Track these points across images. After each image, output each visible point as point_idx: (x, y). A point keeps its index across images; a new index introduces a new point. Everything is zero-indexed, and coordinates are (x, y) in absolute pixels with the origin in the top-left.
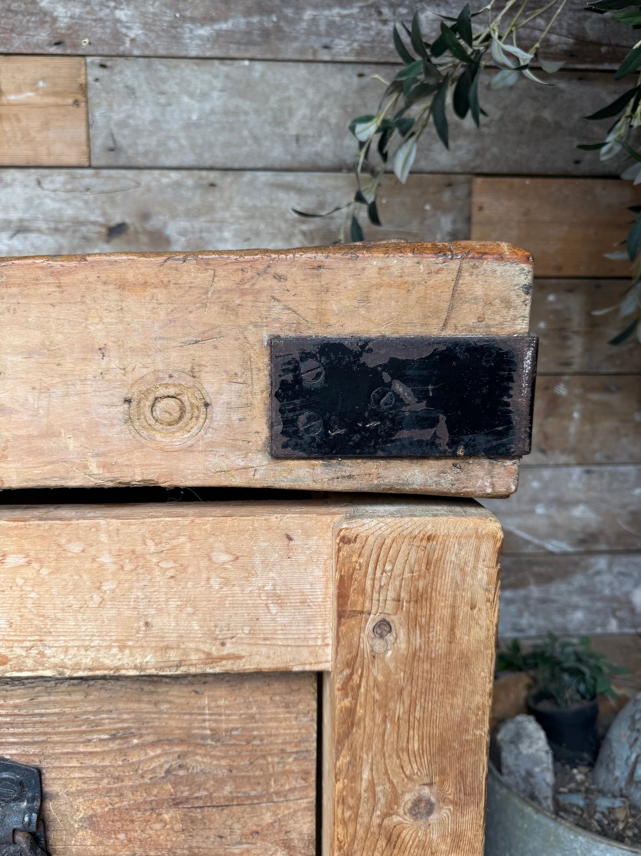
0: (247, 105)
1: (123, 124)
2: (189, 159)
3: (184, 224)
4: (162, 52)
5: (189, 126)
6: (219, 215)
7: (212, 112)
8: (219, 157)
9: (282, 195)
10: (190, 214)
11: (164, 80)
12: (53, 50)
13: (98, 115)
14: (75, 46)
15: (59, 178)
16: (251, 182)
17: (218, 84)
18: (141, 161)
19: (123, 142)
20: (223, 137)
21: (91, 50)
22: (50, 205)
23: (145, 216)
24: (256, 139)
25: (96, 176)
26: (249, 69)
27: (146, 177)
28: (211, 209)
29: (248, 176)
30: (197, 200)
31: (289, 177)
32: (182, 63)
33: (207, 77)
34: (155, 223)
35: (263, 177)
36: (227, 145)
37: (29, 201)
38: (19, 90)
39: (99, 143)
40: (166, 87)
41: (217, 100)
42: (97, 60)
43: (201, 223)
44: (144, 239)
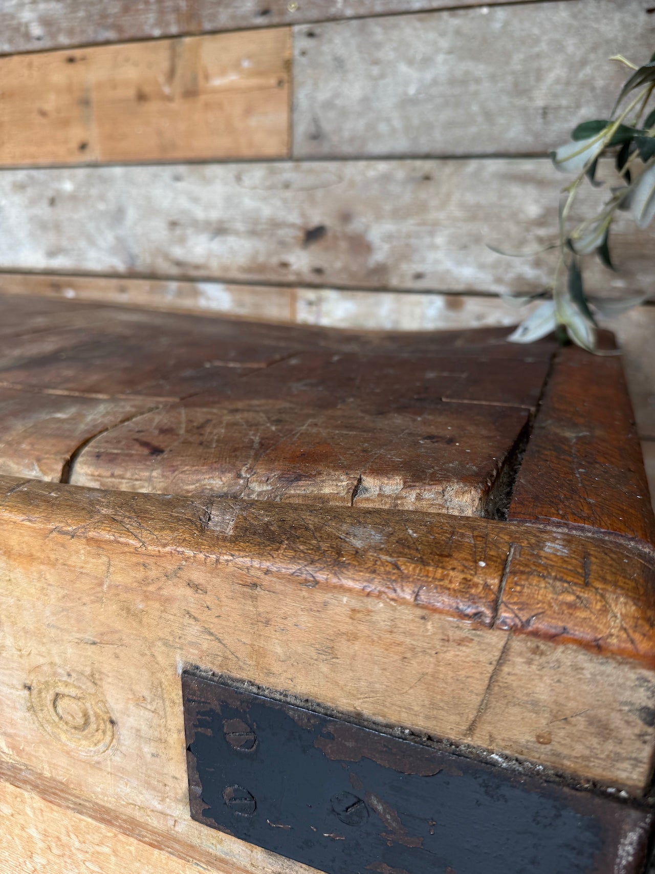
0: (480, 69)
1: (328, 105)
2: (402, 145)
3: (388, 227)
4: (379, 8)
5: (406, 102)
6: (433, 215)
7: (435, 82)
8: (438, 141)
9: (515, 189)
10: (398, 215)
11: (378, 46)
12: (260, 21)
13: (302, 96)
14: (283, 12)
15: (257, 173)
16: (476, 174)
17: (444, 43)
18: (347, 149)
19: (327, 126)
20: (445, 115)
21: (299, 16)
22: (249, 203)
23: (346, 217)
24: (488, 116)
25: (296, 169)
26: (488, 19)
27: (352, 169)
28: (421, 208)
29: (473, 165)
30: (407, 197)
31: (528, 166)
32: (402, 20)
33: (432, 36)
34: (356, 226)
35: (494, 166)
36: (450, 125)
37: (229, 200)
38: (223, 72)
39: (302, 129)
40: (380, 55)
41: (442, 66)
42: (304, 28)
43: (409, 225)
44: (343, 245)
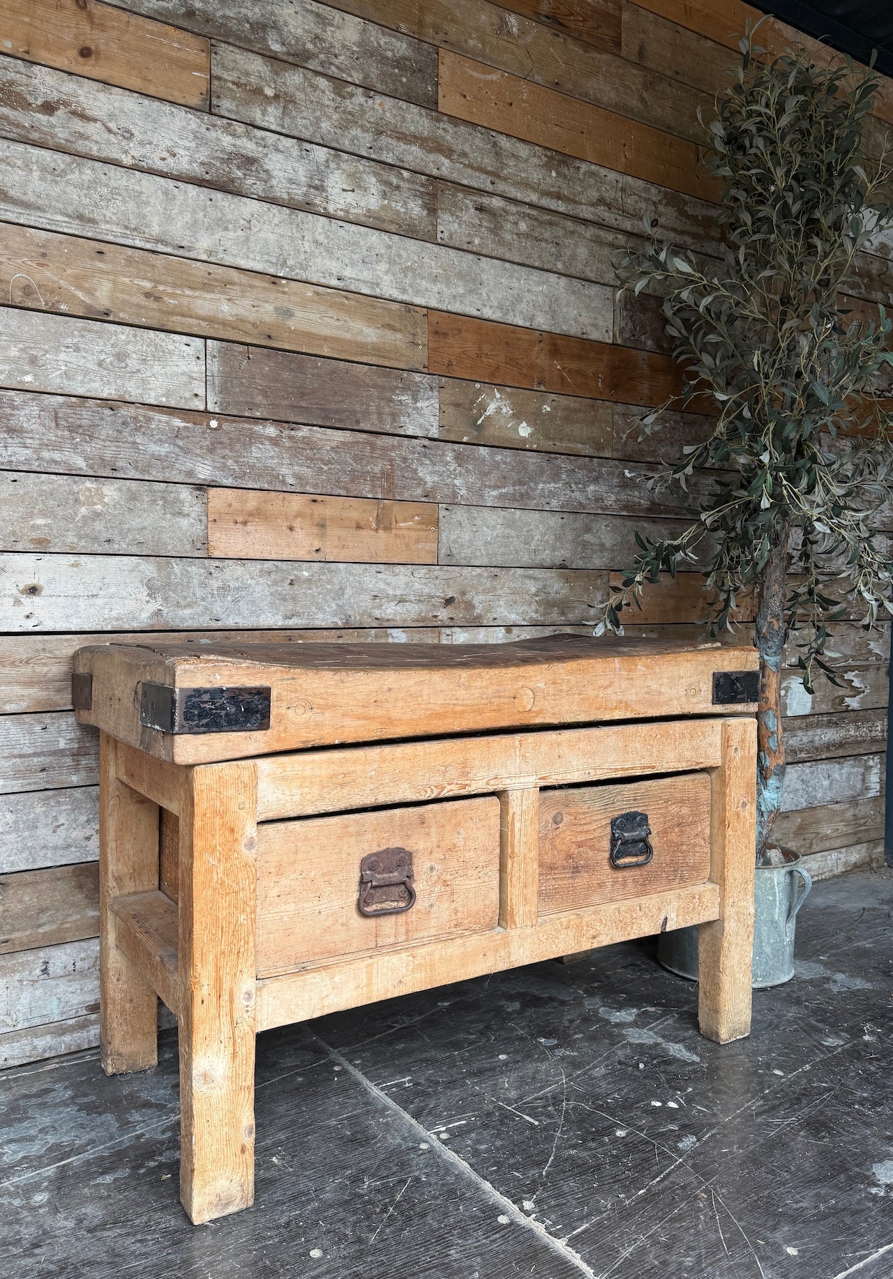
0: (513, 533)
1: (455, 541)
2: (485, 562)
3: (482, 597)
4: (475, 503)
5: (487, 543)
6: (498, 592)
7: (497, 536)
8: (498, 561)
9: (527, 581)
10: (486, 592)
11: (475, 518)
12: (423, 499)
13: (444, 537)
14: (435, 498)
15: (423, 571)
16: (514, 574)
17: (500, 521)
18: (463, 562)
19: (455, 552)
20: (502, 550)
21: (442, 501)
22: (417, 586)
23: (463, 593)
24: (517, 552)
25: (441, 570)
26: (514, 514)
27: (466, 571)
28: (495, 589)
29: (513, 570)
30: (489, 585)
31: (531, 572)
32: (484, 509)
33: (495, 517)
34: (468, 597)
35: (520, 571)
36: (503, 554)
37: (407, 584)
38: (405, 521)
39: (443, 551)
40: (476, 522)
41: (499, 530)
42: (444, 506)
43: (489, 597)
44: (463, 606)
